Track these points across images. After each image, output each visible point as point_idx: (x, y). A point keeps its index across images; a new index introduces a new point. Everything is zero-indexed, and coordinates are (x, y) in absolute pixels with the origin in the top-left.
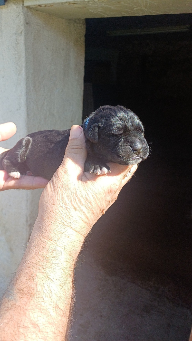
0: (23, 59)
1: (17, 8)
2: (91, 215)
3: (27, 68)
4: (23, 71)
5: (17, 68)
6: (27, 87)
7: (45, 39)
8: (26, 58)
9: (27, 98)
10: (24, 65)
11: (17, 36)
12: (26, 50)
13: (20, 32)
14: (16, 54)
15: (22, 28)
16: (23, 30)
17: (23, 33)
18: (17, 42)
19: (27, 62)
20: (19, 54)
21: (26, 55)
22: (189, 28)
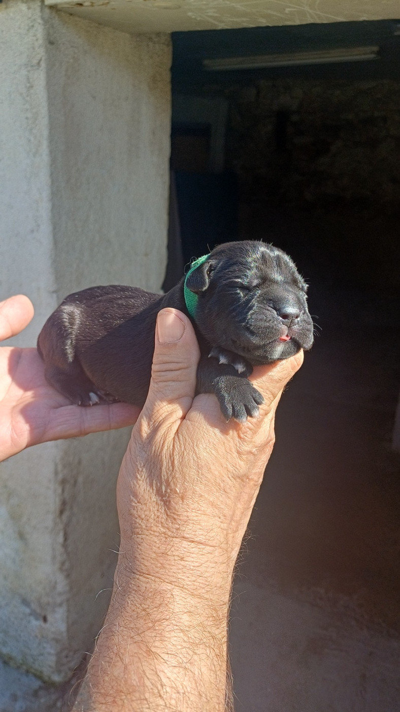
0: (43, 122)
1: (29, 8)
3: (51, 139)
4: (44, 148)
5: (30, 141)
6: (53, 182)
7: (89, 77)
8: (50, 117)
9: (53, 206)
10: (46, 133)
11: (29, 71)
12: (51, 100)
13: (35, 62)
14: (27, 110)
15: (41, 53)
16: (43, 58)
17: (43, 64)
18: (29, 83)
19: (52, 127)
20: (34, 111)
21: (50, 111)
22: (378, 53)
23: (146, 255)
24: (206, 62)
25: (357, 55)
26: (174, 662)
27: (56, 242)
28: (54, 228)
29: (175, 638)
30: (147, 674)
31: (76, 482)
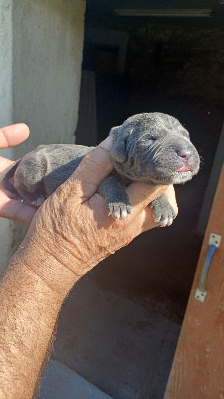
0: (10, 39)
2: (84, 249)
3: (14, 49)
4: (10, 53)
5: (2, 48)
6: (14, 71)
7: (37, 15)
8: (14, 36)
9: (13, 84)
10: (11, 45)
11: (3, 10)
12: (14, 27)
13: (6, 5)
14: (2, 32)
15: (10, 1)
16: (11, 4)
17: (11, 7)
18: (3, 17)
19: (14, 41)
20: (5, 32)
21: (13, 33)
22: (212, 14)
23: (66, 115)
24: (116, 10)
25: (200, 14)
26: (26, 314)
27: (14, 104)
28: (14, 96)
29: (31, 303)
30: (9, 317)
31: (21, 231)
